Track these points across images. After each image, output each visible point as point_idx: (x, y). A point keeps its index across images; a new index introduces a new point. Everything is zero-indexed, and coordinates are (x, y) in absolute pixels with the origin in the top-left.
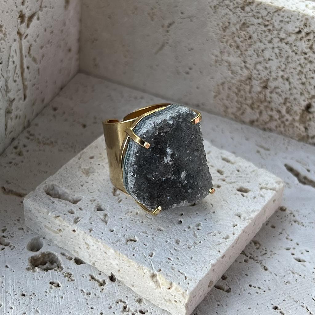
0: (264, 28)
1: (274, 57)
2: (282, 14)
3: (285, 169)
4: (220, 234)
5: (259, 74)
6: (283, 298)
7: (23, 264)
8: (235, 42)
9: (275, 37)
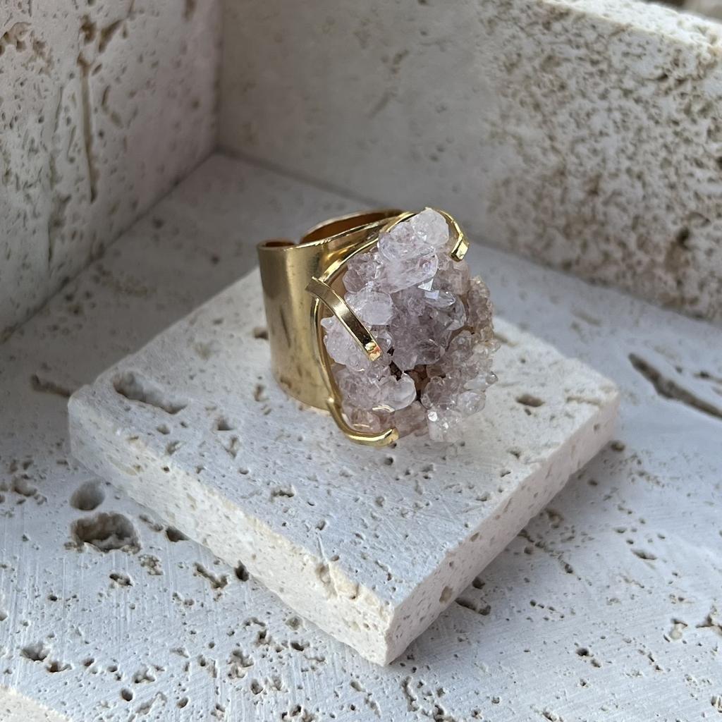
0: (590, 69)
1: (611, 130)
2: (627, 38)
3: (629, 365)
4: (472, 490)
5: (581, 165)
6: (599, 633)
7: (59, 534)
8: (532, 95)
9: (613, 88)
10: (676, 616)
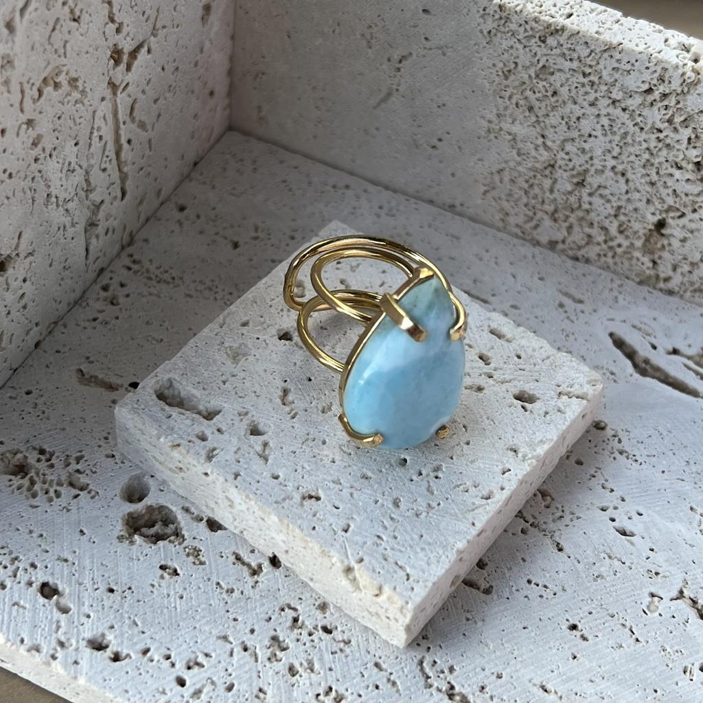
0: (582, 79)
2: (618, 56)
3: (610, 342)
4: (477, 489)
5: (570, 160)
6: (587, 609)
7: (112, 527)
8: (526, 98)
9: (603, 97)
10: (654, 591)
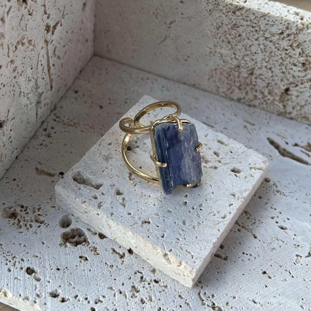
0: (252, 29)
1: (259, 52)
2: (268, 19)
3: (267, 142)
4: (219, 214)
5: (247, 64)
6: (270, 264)
7: (56, 240)
8: (227, 38)
9: (261, 36)
10: (298, 254)
